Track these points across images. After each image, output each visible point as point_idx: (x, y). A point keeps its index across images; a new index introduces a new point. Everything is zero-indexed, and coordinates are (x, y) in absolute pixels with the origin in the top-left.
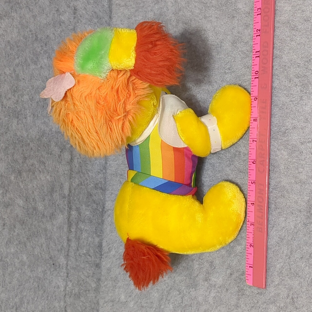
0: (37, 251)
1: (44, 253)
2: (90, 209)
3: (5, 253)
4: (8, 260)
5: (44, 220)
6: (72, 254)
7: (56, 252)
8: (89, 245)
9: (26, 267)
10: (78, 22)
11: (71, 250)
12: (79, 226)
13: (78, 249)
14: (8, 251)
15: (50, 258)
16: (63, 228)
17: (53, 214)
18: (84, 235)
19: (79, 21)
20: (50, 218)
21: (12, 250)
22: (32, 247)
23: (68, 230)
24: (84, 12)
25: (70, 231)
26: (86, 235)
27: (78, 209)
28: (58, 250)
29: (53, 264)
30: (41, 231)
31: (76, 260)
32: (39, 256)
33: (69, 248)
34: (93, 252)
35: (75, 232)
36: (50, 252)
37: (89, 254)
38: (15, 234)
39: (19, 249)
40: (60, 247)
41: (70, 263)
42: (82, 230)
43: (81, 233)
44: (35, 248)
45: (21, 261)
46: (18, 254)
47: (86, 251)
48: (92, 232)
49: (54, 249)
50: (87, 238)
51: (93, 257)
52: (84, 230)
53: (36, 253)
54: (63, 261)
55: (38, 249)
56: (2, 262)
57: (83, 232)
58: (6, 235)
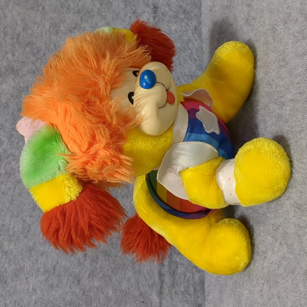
0: (124, 286)
1: (132, 289)
3: (88, 286)
4: (91, 294)
6: (166, 291)
7: (147, 288)
8: (188, 280)
9: (112, 303)
10: (160, 22)
11: (165, 286)
12: (173, 259)
13: (173, 286)
14: (92, 284)
15: (141, 294)
18: (180, 269)
19: (161, 20)
21: (96, 284)
22: (118, 281)
24: (166, 9)
25: (162, 265)
26: (183, 269)
28: (149, 286)
29: (143, 302)
30: (127, 264)
31: (172, 299)
32: (127, 291)
33: (163, 284)
34: (193, 291)
35: (168, 265)
36: (139, 287)
37: (188, 293)
38: (98, 266)
39: (103, 283)
40: (151, 283)
41: (164, 301)
42: (178, 263)
43: (176, 266)
44: (122, 282)
45: (106, 296)
46: (102, 288)
47: (184, 288)
48: (190, 266)
49: (144, 285)
50: (184, 273)
51: (193, 296)
52: (180, 264)
53: (123, 288)
54: (155, 298)
55: (126, 283)
56: (84, 297)
57: (179, 266)
58: (88, 266)
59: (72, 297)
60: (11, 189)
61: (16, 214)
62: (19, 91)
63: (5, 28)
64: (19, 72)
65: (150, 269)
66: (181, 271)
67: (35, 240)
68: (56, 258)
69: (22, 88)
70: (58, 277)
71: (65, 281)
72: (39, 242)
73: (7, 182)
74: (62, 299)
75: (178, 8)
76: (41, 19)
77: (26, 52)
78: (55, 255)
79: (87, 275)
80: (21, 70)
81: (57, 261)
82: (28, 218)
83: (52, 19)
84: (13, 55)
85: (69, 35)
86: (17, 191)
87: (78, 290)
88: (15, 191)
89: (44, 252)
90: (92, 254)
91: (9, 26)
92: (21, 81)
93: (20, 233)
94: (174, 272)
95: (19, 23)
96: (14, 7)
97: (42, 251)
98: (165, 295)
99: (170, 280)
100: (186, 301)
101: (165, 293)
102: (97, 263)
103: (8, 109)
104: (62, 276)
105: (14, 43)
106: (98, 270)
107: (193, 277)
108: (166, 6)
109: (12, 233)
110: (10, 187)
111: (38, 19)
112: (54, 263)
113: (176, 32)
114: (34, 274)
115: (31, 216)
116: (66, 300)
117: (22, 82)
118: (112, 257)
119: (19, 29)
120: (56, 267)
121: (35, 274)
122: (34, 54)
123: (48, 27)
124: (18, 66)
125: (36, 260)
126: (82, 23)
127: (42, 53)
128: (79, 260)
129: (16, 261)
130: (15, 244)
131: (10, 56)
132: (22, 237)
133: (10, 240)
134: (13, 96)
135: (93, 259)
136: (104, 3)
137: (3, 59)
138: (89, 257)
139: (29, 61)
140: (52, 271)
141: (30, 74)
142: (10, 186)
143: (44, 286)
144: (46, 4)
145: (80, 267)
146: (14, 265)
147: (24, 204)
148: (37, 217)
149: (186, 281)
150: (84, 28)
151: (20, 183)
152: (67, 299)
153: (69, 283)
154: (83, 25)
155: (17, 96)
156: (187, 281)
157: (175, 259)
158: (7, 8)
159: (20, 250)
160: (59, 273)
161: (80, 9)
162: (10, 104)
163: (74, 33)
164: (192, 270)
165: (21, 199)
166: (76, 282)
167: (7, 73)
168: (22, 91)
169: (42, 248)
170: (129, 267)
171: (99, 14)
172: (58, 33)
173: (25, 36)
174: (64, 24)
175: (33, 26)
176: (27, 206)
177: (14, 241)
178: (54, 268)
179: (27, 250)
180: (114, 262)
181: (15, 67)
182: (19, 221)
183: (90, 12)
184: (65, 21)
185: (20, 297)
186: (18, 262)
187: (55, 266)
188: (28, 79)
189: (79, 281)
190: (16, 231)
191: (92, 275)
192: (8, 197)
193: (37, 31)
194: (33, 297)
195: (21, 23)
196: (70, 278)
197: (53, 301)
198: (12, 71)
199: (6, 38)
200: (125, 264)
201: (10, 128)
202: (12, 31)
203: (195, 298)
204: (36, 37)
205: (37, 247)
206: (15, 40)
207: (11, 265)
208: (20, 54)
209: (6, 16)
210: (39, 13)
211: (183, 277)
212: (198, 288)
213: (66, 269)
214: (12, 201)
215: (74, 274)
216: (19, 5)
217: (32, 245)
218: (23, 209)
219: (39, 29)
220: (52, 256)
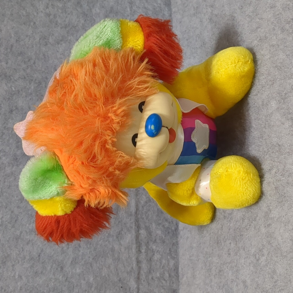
0: (105, 272)
1: (111, 275)
2: (161, 228)
3: (70, 273)
4: (73, 281)
5: (111, 239)
6: (143, 277)
7: (125, 275)
9: (93, 289)
11: (142, 272)
12: (150, 247)
13: (150, 272)
14: (74, 271)
15: (120, 280)
16: (131, 249)
17: (119, 233)
18: (156, 256)
20: (117, 237)
21: (78, 271)
22: (99, 268)
23: (137, 250)
25: (139, 252)
26: (159, 256)
27: (147, 229)
28: (127, 273)
29: (122, 287)
30: (107, 251)
31: (149, 284)
32: (106, 278)
33: (140, 270)
34: (168, 277)
35: (145, 252)
36: (118, 274)
37: (164, 279)
38: (80, 253)
39: (84, 270)
40: (129, 269)
41: (141, 287)
42: (154, 250)
43: (152, 254)
44: (102, 269)
45: (87, 283)
46: (84, 275)
47: (160, 274)
48: (165, 253)
49: (123, 271)
50: (160, 260)
51: (168, 282)
52: (156, 251)
53: (103, 275)
54: (133, 284)
55: (106, 270)
56: (67, 283)
57: (155, 253)
58: (71, 254)
59: (55, 283)
61: (5, 205)
62: (11, 94)
64: (12, 78)
65: (128, 257)
66: (157, 258)
67: (22, 229)
68: (41, 246)
69: (14, 91)
70: (43, 264)
71: (49, 268)
72: (26, 231)
74: (46, 285)
76: (32, 33)
77: (18, 61)
78: (40, 243)
79: (70, 262)
80: (13, 76)
81: (42, 249)
82: (16, 208)
83: (41, 32)
84: (7, 63)
85: (56, 46)
86: (6, 183)
87: (61, 277)
88: (4, 184)
89: (29, 240)
91: (4, 38)
92: (13, 85)
93: (8, 223)
94: (150, 259)
95: (13, 36)
96: (9, 22)
98: (142, 281)
99: (147, 266)
100: (162, 287)
101: (142, 278)
102: (79, 251)
104: (46, 263)
105: (8, 53)
106: (80, 257)
107: (168, 263)
111: (30, 32)
112: (39, 251)
115: (18, 207)
116: (50, 287)
117: (13, 87)
118: (93, 245)
119: (13, 41)
120: (40, 255)
121: (21, 261)
122: (25, 62)
123: (38, 39)
124: (11, 72)
125: (22, 248)
126: (68, 36)
127: (32, 61)
128: (63, 248)
130: (3, 233)
131: (3, 64)
132: (10, 227)
134: (6, 99)
135: (76, 247)
136: (88, 20)
140: (37, 258)
141: (22, 79)
143: (29, 273)
144: (37, 20)
145: (63, 255)
146: (2, 253)
147: (12, 196)
149: (161, 267)
150: (70, 40)
151: (10, 177)
152: (51, 285)
153: (52, 270)
154: (69, 38)
155: (9, 99)
156: (163, 267)
157: (151, 247)
158: (2, 23)
159: (8, 239)
160: (44, 261)
161: (67, 25)
162: (2, 105)
163: (61, 44)
164: (167, 257)
165: (10, 191)
166: (59, 269)
168: (13, 94)
169: (27, 237)
170: (109, 254)
171: (83, 29)
172: (47, 44)
173: (18, 47)
174: (53, 36)
175: (25, 38)
176: (15, 197)
177: (2, 230)
178: (39, 256)
180: (95, 249)
181: (8, 73)
182: (7, 212)
183: (76, 27)
184: (53, 34)
185: (6, 283)
186: (5, 250)
187: (40, 254)
188: (19, 84)
189: (62, 268)
190: (4, 221)
191: (74, 262)
193: (28, 43)
194: (19, 284)
196: (54, 265)
197: (37, 287)
198: (5, 76)
200: (105, 251)
201: (2, 127)
202: (6, 42)
203: (170, 283)
204: (27, 48)
205: (23, 236)
206: (9, 50)
208: (12, 62)
210: (31, 27)
211: (158, 263)
212: (173, 274)
213: (50, 257)
214: (2, 193)
215: (58, 261)
216: (13, 20)
217: (19, 234)
218: (11, 200)
219: (30, 41)
220: (37, 244)
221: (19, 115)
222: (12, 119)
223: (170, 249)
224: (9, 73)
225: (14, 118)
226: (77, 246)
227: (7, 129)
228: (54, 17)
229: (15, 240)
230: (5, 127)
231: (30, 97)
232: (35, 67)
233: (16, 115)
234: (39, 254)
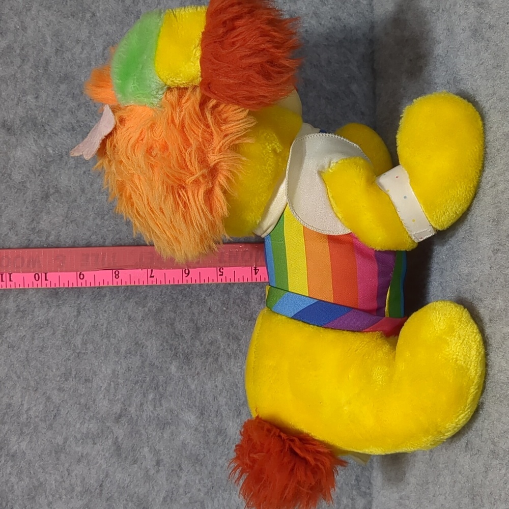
38: (182, 482)
48: (347, 485)
58: (162, 483)
60: (26, 339)
61: (33, 385)
62: (46, 161)
63: (22, 49)
64: (47, 127)
67: (67, 433)
68: (104, 466)
69: (51, 156)
70: (108, 502)
73: (18, 325)
75: (333, 21)
76: (88, 35)
77: (59, 93)
78: (102, 461)
79: (161, 499)
80: (50, 124)
81: (107, 472)
82: (56, 392)
83: (107, 35)
84: (37, 98)
86: (36, 342)
88: (33, 344)
89: (82, 456)
90: (170, 461)
91: (30, 45)
92: (50, 144)
93: (41, 420)
95: (49, 40)
96: (40, 11)
97: (80, 454)
102: (179, 477)
103: (24, 194)
104: (115, 500)
105: (38, 75)
106: (181, 491)
107: (354, 505)
108: (312, 17)
109: (25, 420)
110: (25, 336)
111: (84, 34)
112: (102, 477)
113: (329, 62)
114: (64, 497)
115: (60, 390)
117: (51, 146)
118: (206, 467)
119: (49, 51)
120: (103, 484)
121: (65, 495)
122: (74, 97)
123: (101, 48)
124: (46, 117)
125: (67, 470)
128: (147, 471)
129: (32, 472)
130: (31, 442)
131: (30, 98)
132: (44, 428)
133: (22, 433)
134: (35, 170)
135: (172, 471)
137: (17, 105)
138: (164, 465)
139: (65, 108)
140: (98, 491)
141: (67, 131)
142: (24, 334)
144: (99, 7)
145: (148, 484)
146: (28, 479)
147: (48, 367)
148: (72, 390)
151: (43, 329)
155: (42, 171)
158: (28, 13)
159: (39, 452)
160: (110, 495)
162: (28, 185)
165: (44, 358)
167: (24, 129)
168: (50, 162)
169: (79, 449)
173: (60, 64)
175: (74, 47)
176: (54, 370)
177: (28, 434)
178: (101, 486)
179: (51, 451)
180: (210, 475)
181: (39, 118)
182: (38, 398)
186: (34, 474)
187: (103, 481)
188: (62, 141)
190: (32, 417)
191: (170, 498)
192: (19, 354)
193: (81, 55)
195: (52, 39)
196: (130, 504)
198: (34, 125)
199: (25, 67)
201: (28, 229)
202: (35, 53)
204: (79, 67)
205: (70, 446)
206: (41, 71)
207: (21, 480)
208: (48, 95)
209: (26, 28)
210: (85, 23)
213: (123, 488)
214: (27, 360)
215: (138, 497)
216: (49, 8)
217: (61, 443)
218: (46, 375)
219: (85, 52)
220: (97, 462)
221: (61, 206)
222: (49, 213)
223: (357, 476)
224: (42, 117)
225: (53, 212)
226: (175, 468)
227: (38, 232)
228: (133, 3)
229: (53, 454)
230: (34, 229)
231: (84, 169)
232: (95, 107)
233: (56, 204)
234: (101, 483)
